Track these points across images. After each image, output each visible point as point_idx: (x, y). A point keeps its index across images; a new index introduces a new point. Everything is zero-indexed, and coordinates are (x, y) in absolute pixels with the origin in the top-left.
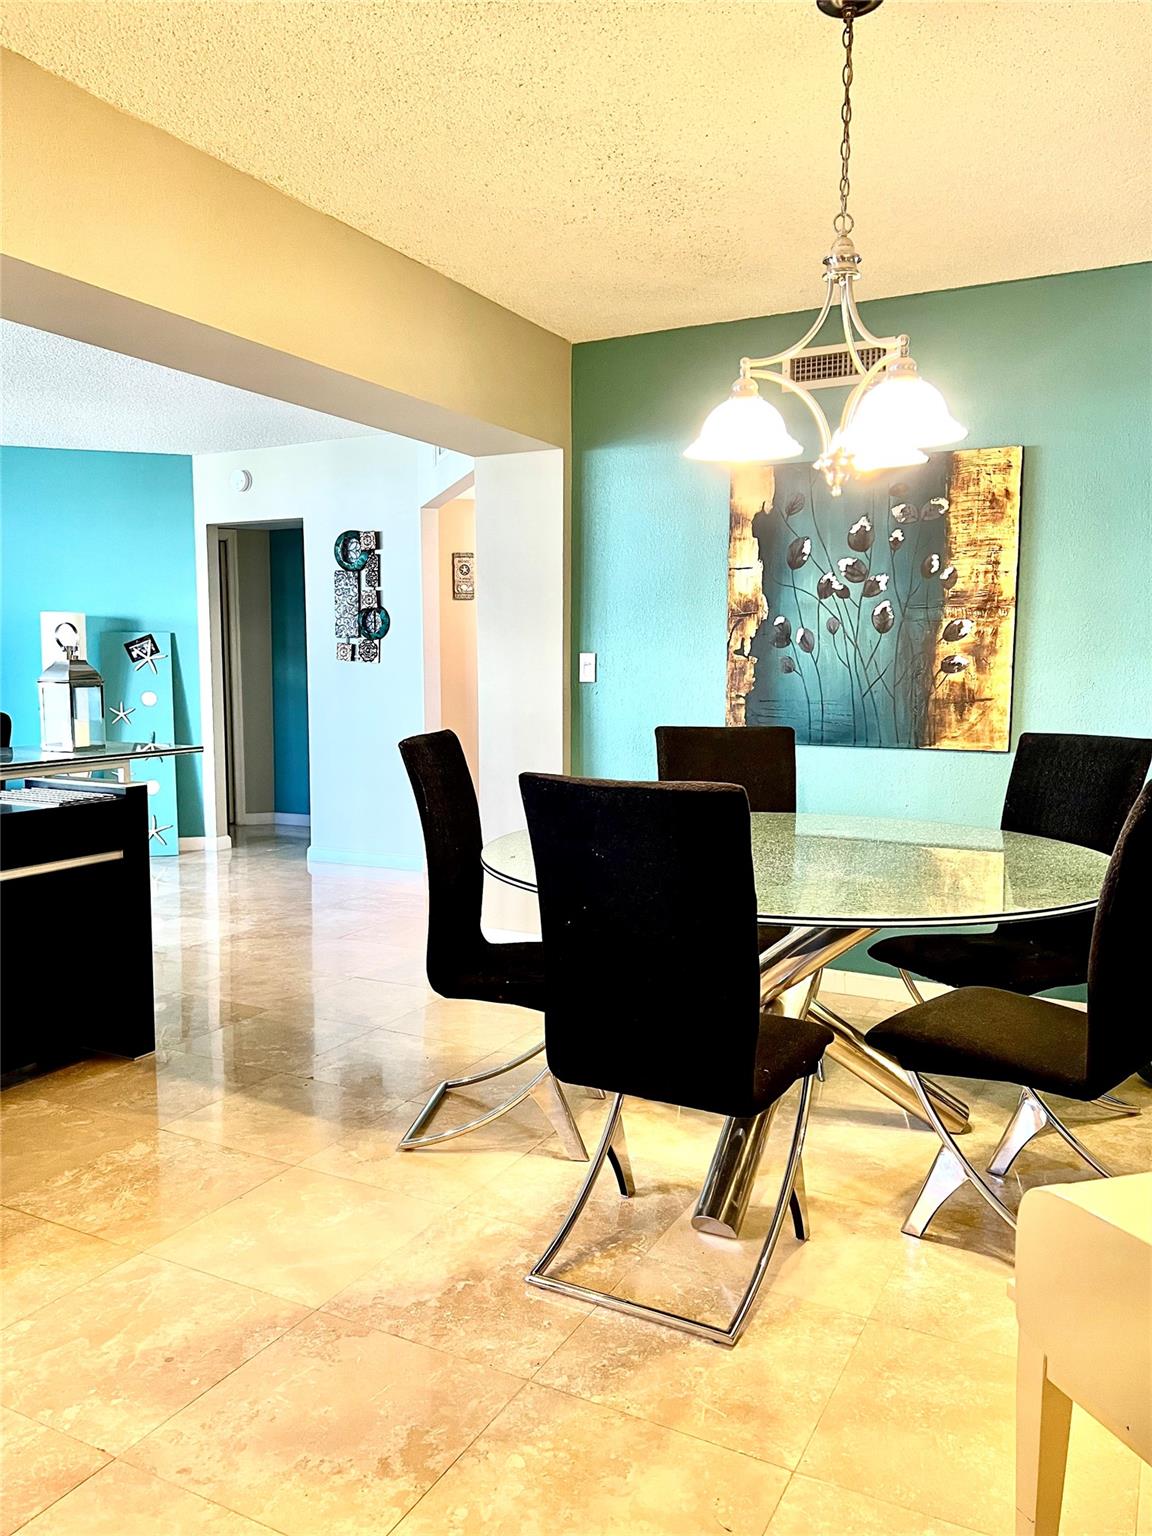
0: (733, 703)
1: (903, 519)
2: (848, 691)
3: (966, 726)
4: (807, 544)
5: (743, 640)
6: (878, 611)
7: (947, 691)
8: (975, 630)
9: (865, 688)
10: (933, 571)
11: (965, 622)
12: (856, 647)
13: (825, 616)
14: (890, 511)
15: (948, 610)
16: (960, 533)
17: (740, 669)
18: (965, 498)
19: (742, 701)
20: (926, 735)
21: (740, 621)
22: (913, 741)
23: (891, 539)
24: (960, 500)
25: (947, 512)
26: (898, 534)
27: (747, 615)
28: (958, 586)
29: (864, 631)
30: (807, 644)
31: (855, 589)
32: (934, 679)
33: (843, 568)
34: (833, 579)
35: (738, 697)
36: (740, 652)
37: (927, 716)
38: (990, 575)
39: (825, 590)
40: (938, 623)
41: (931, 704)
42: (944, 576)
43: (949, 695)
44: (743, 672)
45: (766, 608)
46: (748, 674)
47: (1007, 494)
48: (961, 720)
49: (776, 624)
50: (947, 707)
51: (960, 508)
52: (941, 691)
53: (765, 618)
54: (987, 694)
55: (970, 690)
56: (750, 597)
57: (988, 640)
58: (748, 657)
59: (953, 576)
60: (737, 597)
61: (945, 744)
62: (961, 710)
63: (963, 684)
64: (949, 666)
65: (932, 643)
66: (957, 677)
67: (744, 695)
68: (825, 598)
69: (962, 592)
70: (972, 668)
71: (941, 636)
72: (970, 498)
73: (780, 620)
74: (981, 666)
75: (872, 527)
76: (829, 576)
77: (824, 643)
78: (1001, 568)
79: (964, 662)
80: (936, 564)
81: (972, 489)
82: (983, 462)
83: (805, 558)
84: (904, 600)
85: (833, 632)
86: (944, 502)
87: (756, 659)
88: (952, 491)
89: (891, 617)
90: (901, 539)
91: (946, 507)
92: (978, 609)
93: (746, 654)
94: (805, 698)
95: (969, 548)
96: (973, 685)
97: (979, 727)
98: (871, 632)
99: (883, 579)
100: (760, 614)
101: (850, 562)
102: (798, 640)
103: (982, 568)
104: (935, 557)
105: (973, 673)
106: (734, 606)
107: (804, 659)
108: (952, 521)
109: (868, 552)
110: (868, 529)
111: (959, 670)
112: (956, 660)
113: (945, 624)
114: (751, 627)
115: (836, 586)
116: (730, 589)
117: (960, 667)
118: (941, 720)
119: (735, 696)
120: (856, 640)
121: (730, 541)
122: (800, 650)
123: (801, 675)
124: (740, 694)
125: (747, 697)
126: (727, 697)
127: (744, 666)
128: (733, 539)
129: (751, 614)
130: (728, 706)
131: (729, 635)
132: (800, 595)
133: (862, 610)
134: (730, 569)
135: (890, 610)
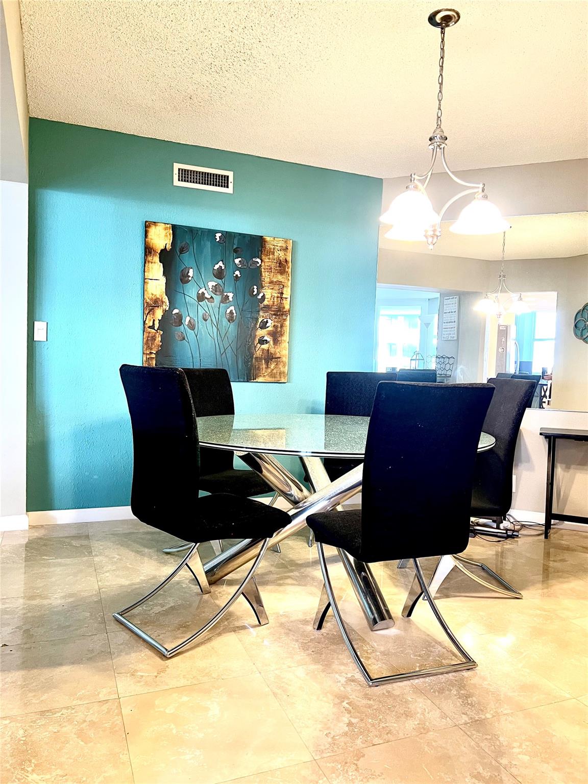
0: (148, 356)
1: (240, 266)
2: (213, 352)
3: (269, 370)
4: (191, 271)
5: (154, 320)
6: (228, 311)
7: (261, 354)
8: (273, 324)
9: (222, 351)
10: (254, 294)
11: (269, 320)
12: (218, 329)
13: (201, 312)
14: (234, 261)
15: (261, 313)
16: (266, 277)
17: (152, 337)
18: (268, 260)
19: (153, 356)
20: (252, 375)
21: (152, 309)
22: (246, 378)
23: (235, 275)
24: (266, 260)
25: (260, 265)
26: (237, 273)
27: (156, 306)
28: (266, 302)
29: (222, 321)
30: (192, 326)
31: (217, 298)
32: (256, 347)
33: (211, 287)
34: (205, 292)
35: (151, 353)
36: (152, 327)
37: (252, 365)
38: (279, 299)
39: (201, 298)
40: (257, 319)
41: (254, 360)
42: (260, 297)
43: (262, 355)
44: (154, 338)
45: (168, 304)
46: (157, 340)
47: (286, 261)
48: (267, 367)
49: (173, 313)
50: (262, 361)
51: (266, 264)
52: (258, 353)
53: (167, 309)
54: (278, 355)
55: (271, 353)
56: (158, 296)
57: (279, 329)
58: (157, 331)
59: (264, 297)
60: (151, 296)
61: (260, 379)
62: (267, 363)
63: (268, 350)
64: (262, 341)
65: (254, 329)
66: (265, 346)
67: (155, 352)
68: (201, 301)
69: (267, 305)
70: (272, 342)
71: (258, 327)
72: (270, 260)
73: (176, 311)
74: (276, 342)
75: (225, 267)
76: (203, 290)
77: (201, 325)
78: (284, 296)
79: (268, 340)
80: (255, 290)
81: (271, 256)
82: (276, 244)
83: (190, 279)
84: (241, 307)
85: (206, 320)
86: (259, 260)
87: (162, 332)
88: (262, 256)
89: (235, 314)
90: (239, 276)
91: (260, 263)
92: (274, 315)
93: (156, 328)
94: (191, 355)
95: (270, 285)
96: (272, 350)
97: (275, 371)
98: (225, 321)
99: (231, 295)
100: (164, 307)
101: (214, 284)
102: (187, 323)
103: (276, 295)
104: (255, 287)
105: (272, 345)
106: (148, 300)
107: (190, 334)
108: (263, 270)
109: (223, 280)
110: (223, 268)
111: (266, 343)
112: (266, 338)
113: (260, 321)
114: (159, 314)
115: (207, 296)
116: (144, 291)
117: (267, 342)
118: (259, 367)
119: (149, 353)
120: (217, 326)
121: (145, 263)
122: (188, 329)
123: (189, 343)
124: (152, 351)
125: (157, 354)
126: (144, 353)
127: (155, 336)
128: (147, 262)
129: (158, 306)
130: (145, 359)
131: (145, 317)
132: (187, 298)
133: (220, 310)
134: (145, 279)
135: (234, 311)
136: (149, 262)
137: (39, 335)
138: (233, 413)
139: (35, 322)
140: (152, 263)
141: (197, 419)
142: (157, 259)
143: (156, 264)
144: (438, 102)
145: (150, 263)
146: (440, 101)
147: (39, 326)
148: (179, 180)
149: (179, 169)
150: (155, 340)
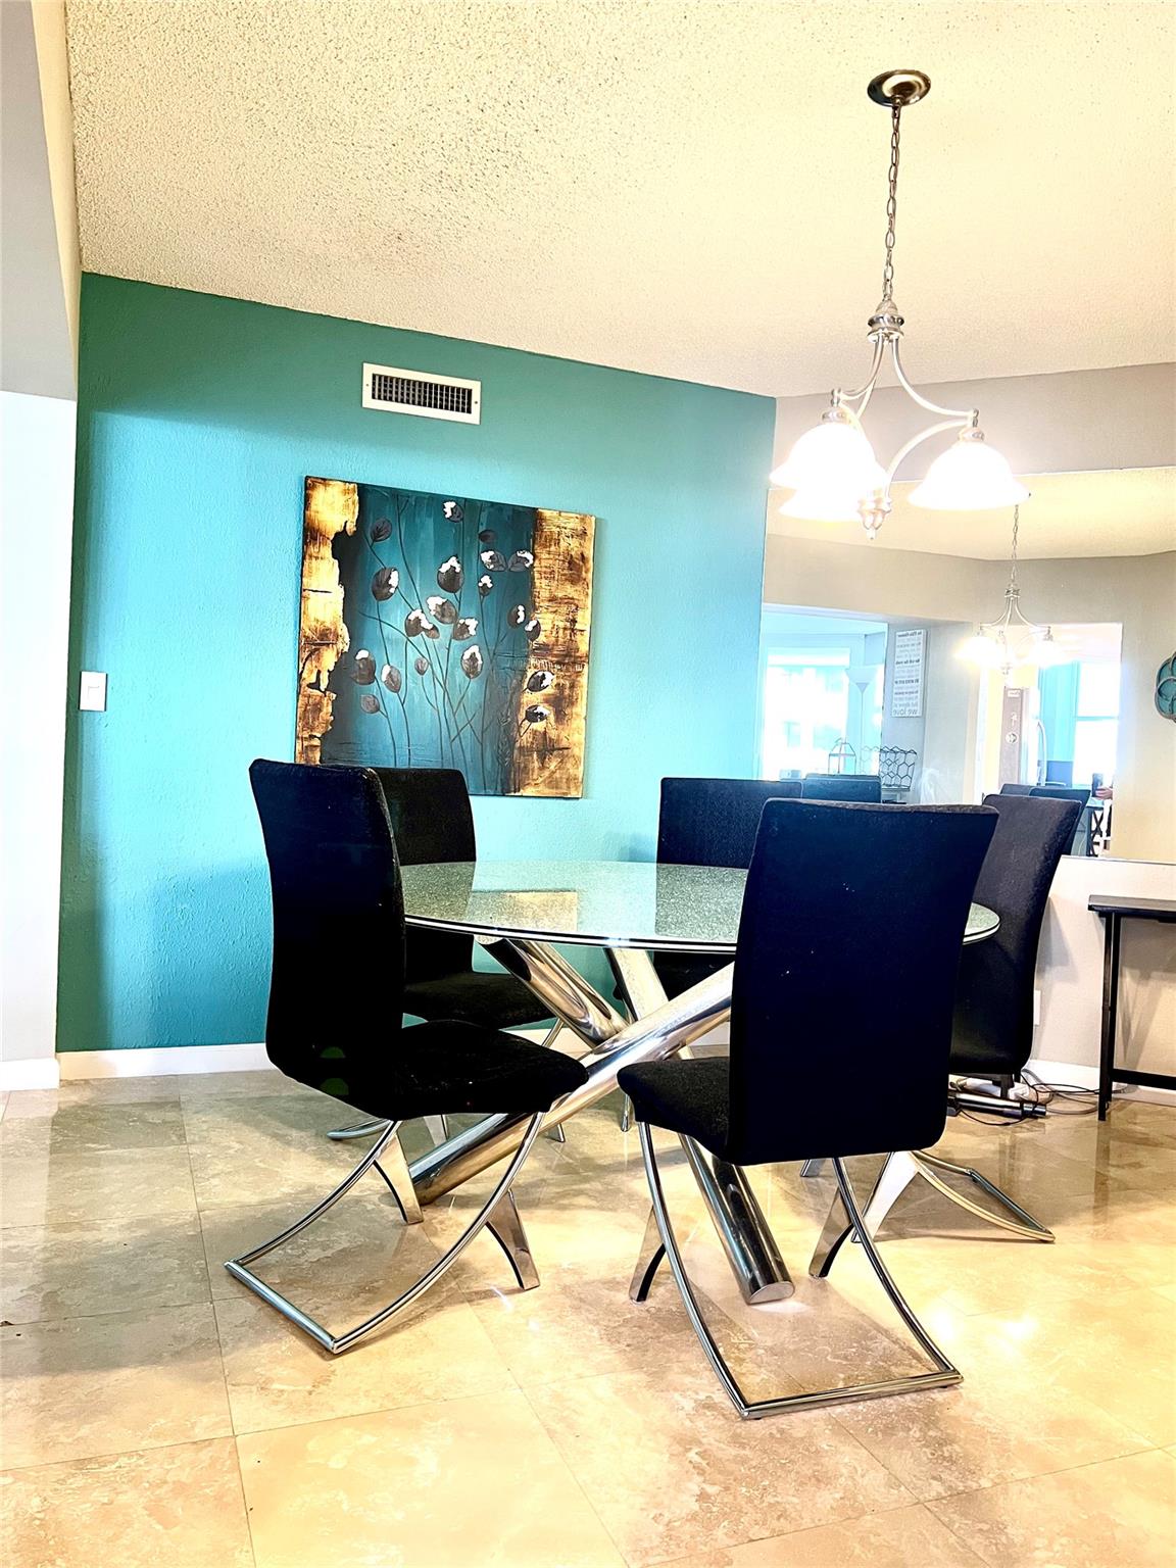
0: (306, 743)
1: (492, 566)
2: (435, 736)
3: (546, 773)
4: (394, 575)
5: (319, 672)
6: (467, 655)
7: (531, 740)
8: (555, 682)
9: (454, 734)
10: (519, 621)
11: (548, 674)
12: (445, 691)
13: (413, 656)
14: (479, 557)
15: (532, 661)
16: (543, 588)
17: (315, 705)
18: (547, 556)
19: (317, 742)
20: (511, 783)
21: (316, 650)
22: (499, 788)
23: (480, 585)
24: (543, 556)
25: (532, 565)
26: (486, 580)
27: (324, 644)
28: (542, 639)
29: (453, 675)
30: (394, 685)
31: (446, 630)
32: (520, 727)
33: (432, 607)
34: (422, 617)
35: (312, 737)
36: (316, 685)
37: (512, 763)
38: (568, 632)
39: (413, 628)
40: (524, 672)
41: (516, 751)
42: (529, 628)
43: (532, 743)
44: (318, 708)
45: (347, 639)
46: (325, 710)
47: (583, 558)
48: (543, 768)
49: (358, 657)
50: (531, 755)
51: (543, 564)
52: (525, 739)
53: (346, 650)
54: (564, 743)
55: (550, 739)
56: (328, 625)
57: (567, 692)
58: (324, 693)
59: (537, 628)
60: (313, 624)
61: (529, 791)
62: (542, 759)
63: (545, 733)
64: (533, 716)
65: (518, 690)
66: (539, 726)
67: (319, 735)
68: (414, 636)
69: (544, 644)
70: (552, 718)
71: (525, 687)
72: (552, 556)
73: (363, 654)
74: (560, 716)
75: (462, 568)
76: (417, 613)
77: (413, 684)
78: (578, 626)
79: (546, 712)
80: (521, 614)
81: (553, 548)
82: (563, 525)
83: (392, 590)
84: (492, 648)
85: (422, 672)
86: (529, 556)
87: (335, 696)
88: (536, 546)
89: (480, 662)
90: (490, 585)
91: (531, 562)
92: (558, 663)
93: (323, 687)
94: (391, 741)
95: (550, 604)
96: (553, 734)
97: (557, 775)
98: (460, 675)
99: (472, 624)
100: (340, 646)
101: (440, 601)
102: (384, 678)
103: (561, 625)
104: (521, 608)
105: (553, 724)
106: (308, 633)
107: (391, 699)
108: (537, 575)
109: (458, 594)
110: (458, 570)
111: (542, 720)
112: (539, 710)
113: (529, 674)
114: (329, 659)
115: (425, 624)
116: (300, 613)
117: (542, 716)
118: (525, 767)
119: (307, 736)
120: (445, 684)
121: (304, 558)
122: (388, 691)
123: (387, 717)
124: (314, 734)
125: (323, 738)
126: (297, 737)
127: (320, 703)
128: (307, 557)
129: (328, 644)
130: (299, 748)
131: (301, 665)
132: (387, 629)
133: (451, 653)
134: (302, 590)
135: (478, 656)
136: (311, 556)
137: (90, 700)
138: (473, 858)
139: (83, 673)
140: (317, 558)
141: (403, 869)
142: (327, 551)
143: (326, 561)
144: (886, 250)
145: (314, 559)
146: (890, 248)
147: (91, 681)
148: (373, 397)
149: (374, 376)
150: (320, 710)
